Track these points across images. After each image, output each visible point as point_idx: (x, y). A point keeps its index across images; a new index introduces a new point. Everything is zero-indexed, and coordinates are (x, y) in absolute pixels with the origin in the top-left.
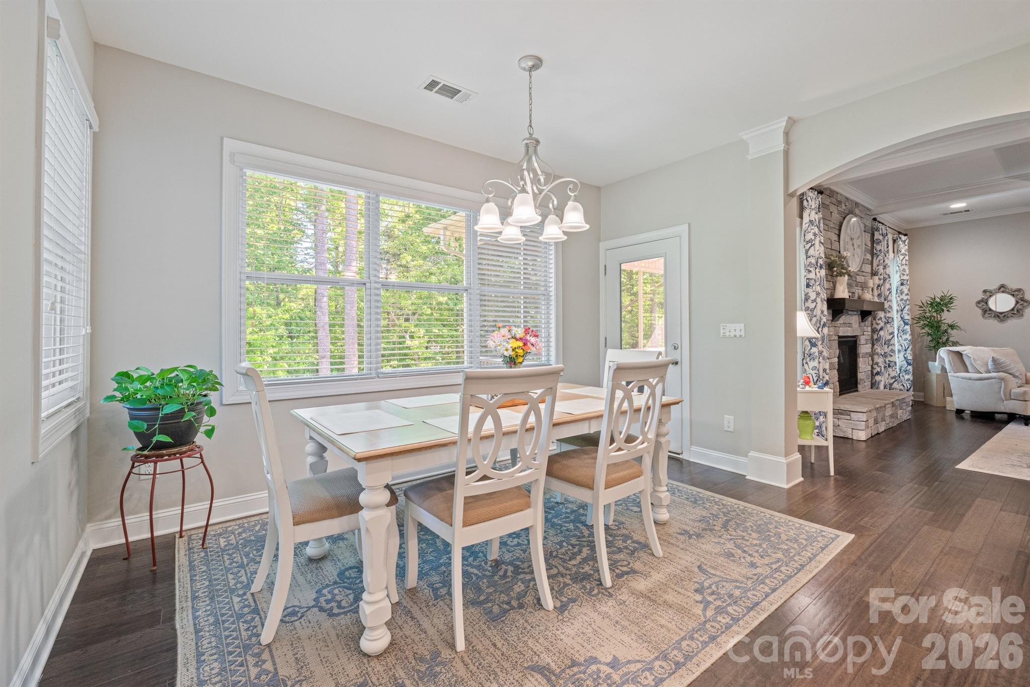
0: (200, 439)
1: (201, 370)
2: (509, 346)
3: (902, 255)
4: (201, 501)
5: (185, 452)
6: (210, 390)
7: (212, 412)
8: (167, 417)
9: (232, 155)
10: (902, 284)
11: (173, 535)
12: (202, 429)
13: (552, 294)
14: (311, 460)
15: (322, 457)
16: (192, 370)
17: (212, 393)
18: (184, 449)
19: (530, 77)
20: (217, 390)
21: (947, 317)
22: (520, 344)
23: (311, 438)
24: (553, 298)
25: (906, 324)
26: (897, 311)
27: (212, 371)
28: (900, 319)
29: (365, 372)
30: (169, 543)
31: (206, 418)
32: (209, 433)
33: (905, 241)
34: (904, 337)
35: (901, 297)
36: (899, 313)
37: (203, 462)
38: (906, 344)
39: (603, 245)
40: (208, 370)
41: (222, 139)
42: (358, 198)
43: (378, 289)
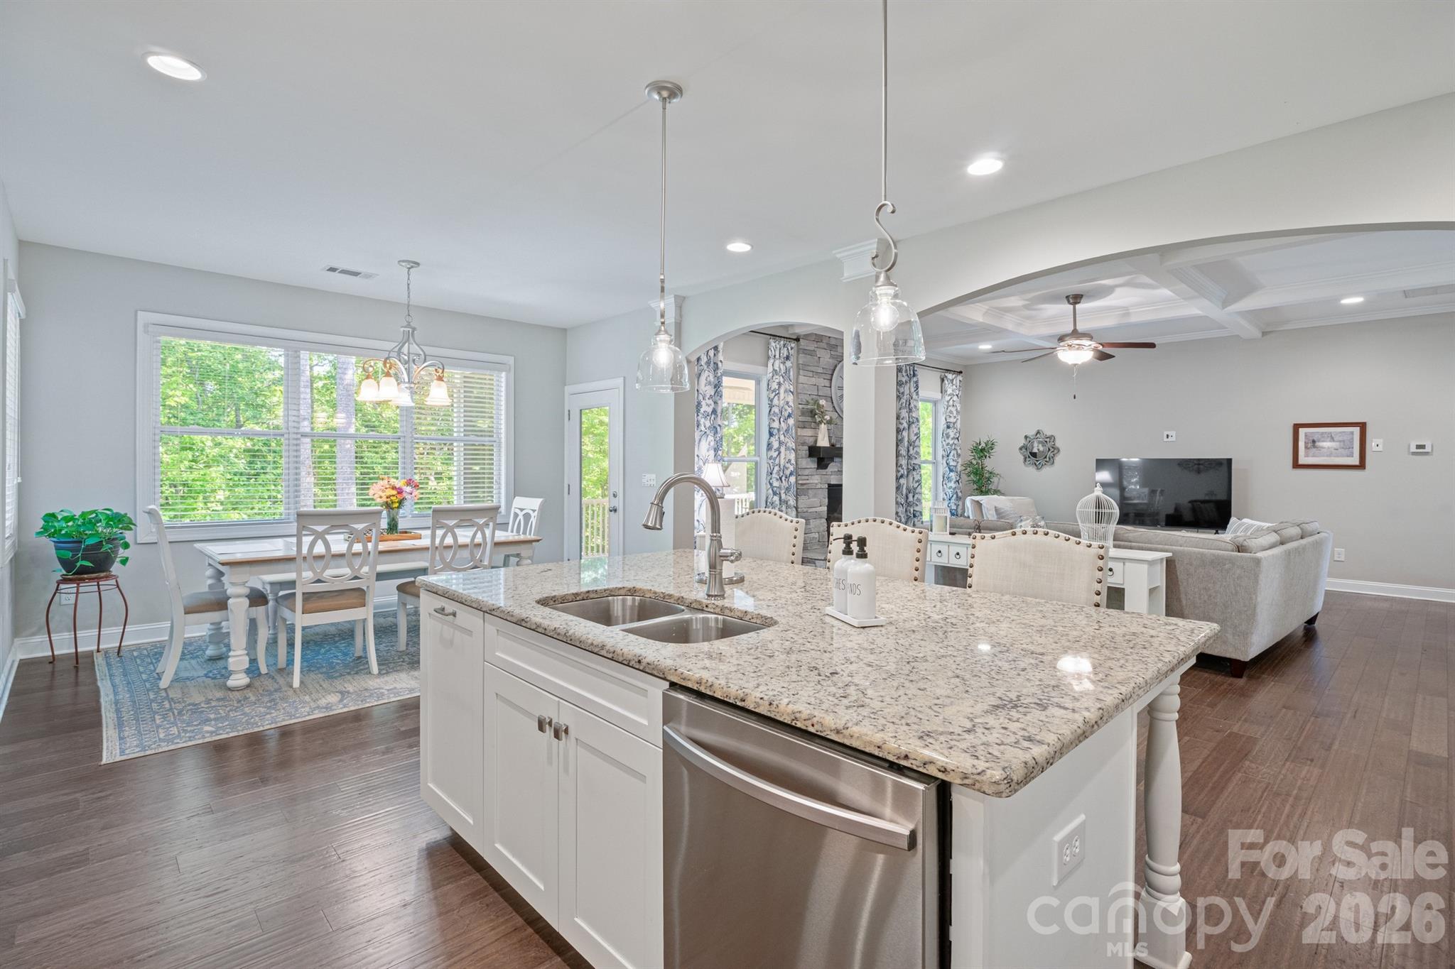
0: (116, 568)
1: (117, 513)
2: (383, 494)
3: (949, 395)
4: (116, 626)
5: (103, 578)
6: (125, 529)
7: (126, 546)
8: (89, 548)
9: (146, 326)
10: (948, 427)
11: (92, 652)
12: (118, 560)
13: (503, 440)
14: (210, 582)
15: (220, 581)
16: (108, 512)
17: (127, 532)
18: (102, 575)
19: (409, 275)
20: (131, 529)
21: (989, 464)
22: (394, 492)
23: (210, 565)
24: (503, 445)
25: (951, 471)
26: (943, 457)
27: (126, 514)
28: (945, 464)
29: (283, 517)
30: (90, 655)
31: (121, 550)
32: (124, 562)
33: (953, 380)
34: (949, 485)
35: (947, 441)
36: (945, 459)
37: (118, 587)
38: (950, 492)
39: (568, 389)
40: (123, 513)
41: (136, 312)
42: (277, 355)
43: (297, 439)
